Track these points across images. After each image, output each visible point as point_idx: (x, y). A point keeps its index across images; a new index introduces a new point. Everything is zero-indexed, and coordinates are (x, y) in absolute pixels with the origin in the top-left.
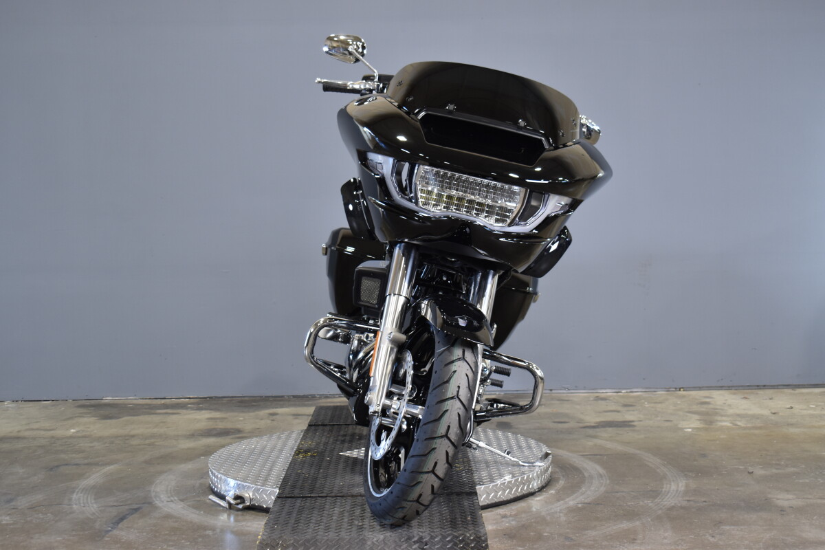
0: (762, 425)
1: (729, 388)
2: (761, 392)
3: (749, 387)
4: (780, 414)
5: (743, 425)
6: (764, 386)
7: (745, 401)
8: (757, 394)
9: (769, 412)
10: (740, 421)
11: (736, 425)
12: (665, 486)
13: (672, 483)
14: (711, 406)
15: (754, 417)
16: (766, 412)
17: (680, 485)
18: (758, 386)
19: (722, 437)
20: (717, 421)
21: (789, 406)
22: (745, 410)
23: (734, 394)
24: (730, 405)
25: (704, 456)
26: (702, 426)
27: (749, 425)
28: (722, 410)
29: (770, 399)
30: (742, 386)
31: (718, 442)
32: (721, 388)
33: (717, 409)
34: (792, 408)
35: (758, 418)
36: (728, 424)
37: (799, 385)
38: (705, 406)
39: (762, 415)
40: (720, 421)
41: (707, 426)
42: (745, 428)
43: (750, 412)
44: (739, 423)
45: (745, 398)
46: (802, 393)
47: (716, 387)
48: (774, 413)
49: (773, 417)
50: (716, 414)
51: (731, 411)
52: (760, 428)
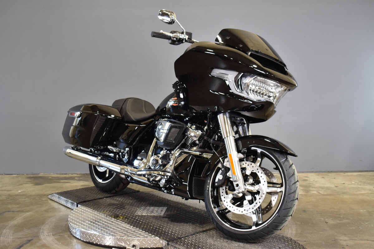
0: (331, 193)
1: (316, 172)
2: (330, 174)
3: (325, 172)
4: (339, 187)
5: (322, 193)
6: (331, 171)
7: (323, 180)
8: (328, 175)
9: (334, 186)
10: (321, 191)
11: (320, 193)
12: (286, 231)
13: (290, 229)
14: (308, 182)
15: (327, 188)
16: (332, 186)
17: (293, 229)
18: (329, 171)
19: (313, 200)
20: (310, 190)
21: (343, 183)
22: (323, 184)
23: (318, 175)
24: (316, 182)
25: (304, 211)
26: (304, 193)
27: (325, 193)
28: (313, 184)
29: (334, 178)
30: (322, 171)
31: (311, 203)
32: (312, 172)
33: (310, 184)
34: (344, 183)
35: (329, 189)
36: (315, 192)
37: (346, 171)
38: (305, 182)
39: (331, 188)
40: (312, 191)
41: (306, 194)
42: (323, 195)
43: (325, 186)
44: (321, 192)
45: (323, 178)
46: (348, 175)
47: (310, 172)
48: (337, 187)
49: (336, 189)
50: (310, 186)
51: (317, 185)
52: (330, 195)
